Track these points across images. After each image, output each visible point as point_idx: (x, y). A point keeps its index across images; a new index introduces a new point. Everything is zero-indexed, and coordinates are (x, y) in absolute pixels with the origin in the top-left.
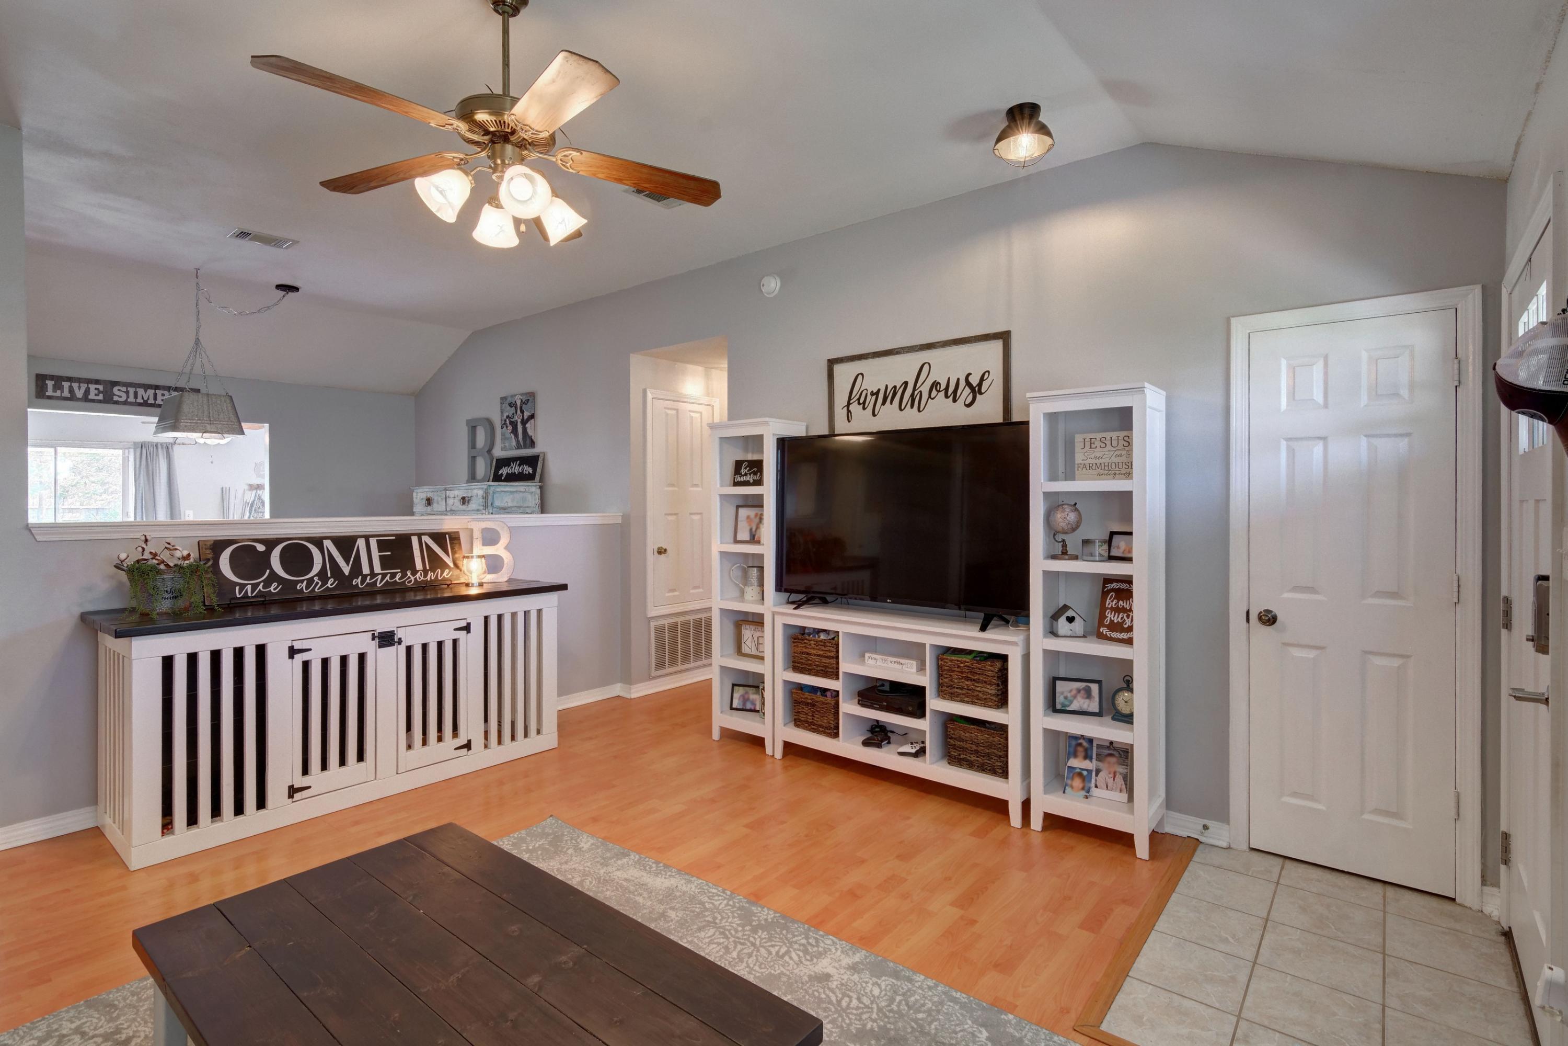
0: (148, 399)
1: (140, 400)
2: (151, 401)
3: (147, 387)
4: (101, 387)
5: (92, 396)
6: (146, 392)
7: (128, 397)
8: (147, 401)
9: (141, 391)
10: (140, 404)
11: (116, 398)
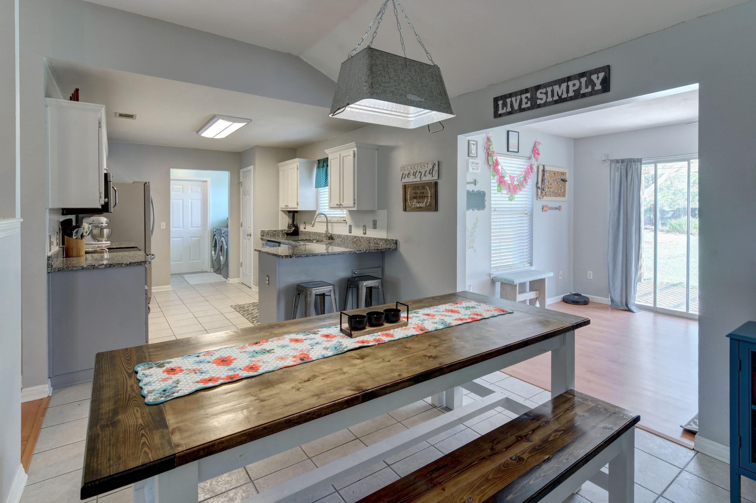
0: (562, 94)
1: (556, 98)
2: (565, 96)
3: (559, 82)
4: (528, 95)
5: (524, 106)
6: (560, 87)
7: (547, 98)
8: (561, 96)
9: (556, 88)
10: (556, 102)
11: (539, 102)
